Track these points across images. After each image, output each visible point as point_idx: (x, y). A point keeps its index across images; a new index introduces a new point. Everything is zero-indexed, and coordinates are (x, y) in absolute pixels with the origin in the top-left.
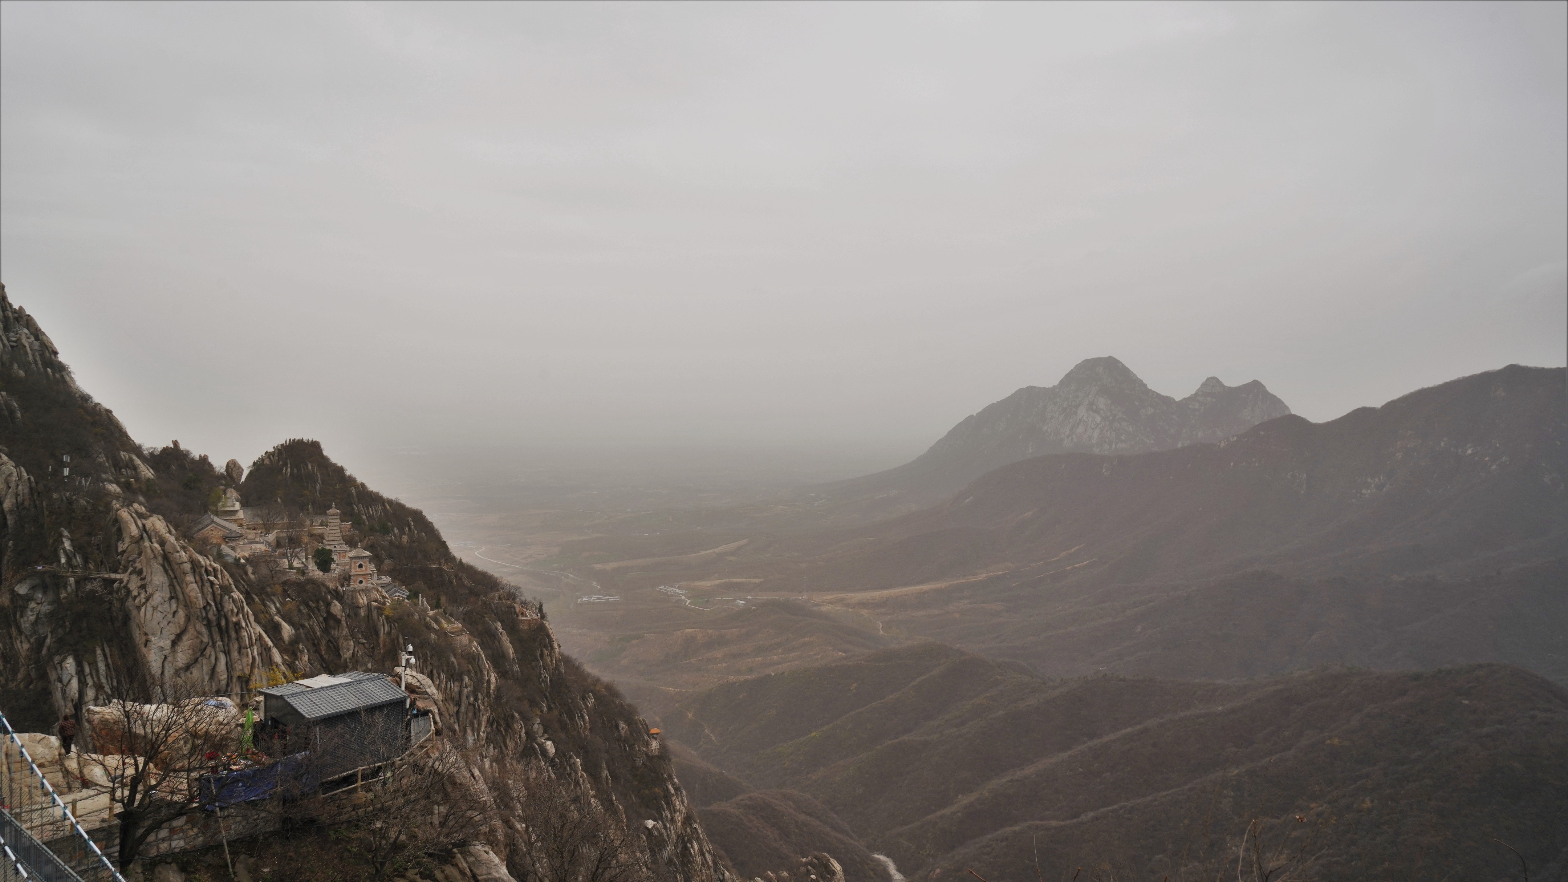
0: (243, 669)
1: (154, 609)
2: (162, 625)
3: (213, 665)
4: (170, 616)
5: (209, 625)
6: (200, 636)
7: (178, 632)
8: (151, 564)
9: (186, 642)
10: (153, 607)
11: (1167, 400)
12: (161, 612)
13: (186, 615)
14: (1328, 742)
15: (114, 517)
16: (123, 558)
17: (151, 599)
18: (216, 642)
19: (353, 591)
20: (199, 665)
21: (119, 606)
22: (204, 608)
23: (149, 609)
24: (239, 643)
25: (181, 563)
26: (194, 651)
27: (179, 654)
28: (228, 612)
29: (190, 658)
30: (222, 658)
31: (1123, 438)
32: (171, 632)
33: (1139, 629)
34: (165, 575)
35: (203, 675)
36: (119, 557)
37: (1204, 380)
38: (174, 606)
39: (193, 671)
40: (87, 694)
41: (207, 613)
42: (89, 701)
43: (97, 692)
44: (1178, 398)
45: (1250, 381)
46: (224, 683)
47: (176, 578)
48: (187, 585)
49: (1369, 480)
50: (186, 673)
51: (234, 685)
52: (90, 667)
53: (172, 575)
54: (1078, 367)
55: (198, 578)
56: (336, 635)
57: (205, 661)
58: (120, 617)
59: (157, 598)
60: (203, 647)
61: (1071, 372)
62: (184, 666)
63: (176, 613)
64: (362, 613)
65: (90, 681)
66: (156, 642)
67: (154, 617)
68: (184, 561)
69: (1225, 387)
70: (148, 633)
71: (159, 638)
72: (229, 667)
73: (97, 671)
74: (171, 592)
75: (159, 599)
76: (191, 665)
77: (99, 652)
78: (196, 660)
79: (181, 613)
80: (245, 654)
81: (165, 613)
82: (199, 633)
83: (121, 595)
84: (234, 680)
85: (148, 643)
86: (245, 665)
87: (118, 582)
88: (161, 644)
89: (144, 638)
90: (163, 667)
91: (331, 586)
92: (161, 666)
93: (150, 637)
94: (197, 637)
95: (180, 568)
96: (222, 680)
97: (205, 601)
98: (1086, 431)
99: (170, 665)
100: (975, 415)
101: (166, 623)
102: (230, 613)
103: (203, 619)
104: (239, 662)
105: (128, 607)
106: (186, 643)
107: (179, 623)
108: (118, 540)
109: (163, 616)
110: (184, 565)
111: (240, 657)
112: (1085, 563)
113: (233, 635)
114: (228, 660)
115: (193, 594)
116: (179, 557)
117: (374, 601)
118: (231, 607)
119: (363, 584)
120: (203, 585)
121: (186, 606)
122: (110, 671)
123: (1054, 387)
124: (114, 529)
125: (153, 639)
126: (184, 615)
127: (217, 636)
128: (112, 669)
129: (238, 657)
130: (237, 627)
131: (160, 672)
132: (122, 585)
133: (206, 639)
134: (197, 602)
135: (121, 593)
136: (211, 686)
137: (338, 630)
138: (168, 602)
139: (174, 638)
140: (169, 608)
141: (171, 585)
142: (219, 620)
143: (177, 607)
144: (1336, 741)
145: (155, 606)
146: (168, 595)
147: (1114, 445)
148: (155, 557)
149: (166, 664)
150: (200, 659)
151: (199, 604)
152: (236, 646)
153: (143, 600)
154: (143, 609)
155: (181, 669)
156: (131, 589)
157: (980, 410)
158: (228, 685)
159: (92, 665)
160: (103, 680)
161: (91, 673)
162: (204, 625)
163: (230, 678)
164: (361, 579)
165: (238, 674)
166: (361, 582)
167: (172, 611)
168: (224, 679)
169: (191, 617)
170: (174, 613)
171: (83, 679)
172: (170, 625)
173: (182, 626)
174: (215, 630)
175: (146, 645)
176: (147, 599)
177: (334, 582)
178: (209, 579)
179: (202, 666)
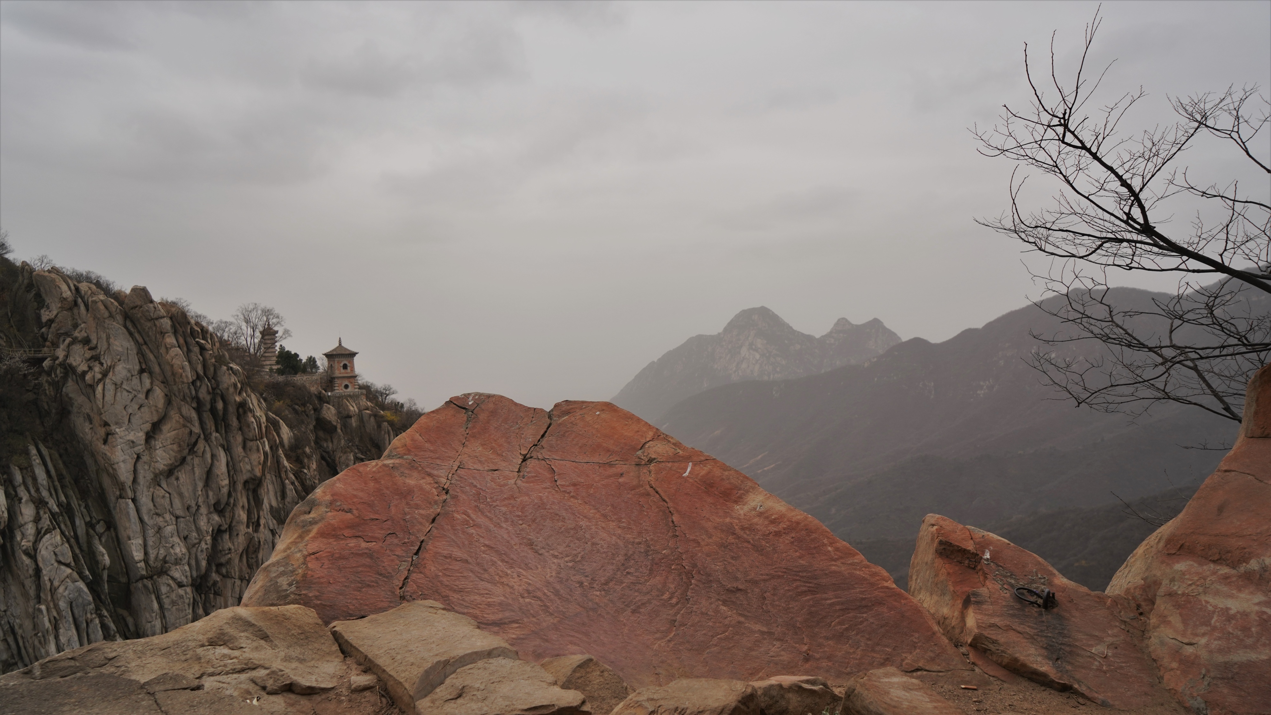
0: (253, 470)
1: (117, 386)
2: (130, 411)
3: (209, 466)
4: (142, 396)
5: (199, 410)
6: (189, 425)
7: (155, 419)
8: (106, 325)
9: (168, 433)
10: (116, 385)
11: (810, 338)
12: (128, 391)
13: (166, 395)
14: (1076, 564)
15: (26, 281)
16: (51, 330)
17: (111, 373)
18: (211, 434)
19: (339, 397)
20: (188, 468)
21: (52, 393)
22: (193, 383)
23: (110, 387)
24: (243, 434)
25: (157, 319)
26: (180, 446)
27: (157, 451)
28: (228, 389)
29: (175, 457)
30: (222, 457)
31: (778, 370)
32: (144, 419)
33: (833, 511)
34: (131, 339)
35: (195, 480)
36: (43, 330)
37: (836, 320)
38: (147, 382)
39: (180, 475)
40: (22, 514)
41: (197, 391)
42: (26, 523)
43: (37, 508)
44: (818, 336)
45: (871, 319)
46: (225, 490)
47: (146, 343)
48: (167, 349)
49: (982, 383)
50: (169, 480)
51: (239, 495)
52: (22, 473)
53: (140, 340)
54: (738, 317)
55: (181, 341)
56: (330, 448)
57: (197, 461)
58: (54, 411)
59: (121, 371)
60: (193, 440)
61: (732, 321)
62: (166, 468)
63: (151, 393)
64: (354, 422)
65: (23, 493)
66: (122, 434)
67: (117, 398)
68: (161, 314)
69: (853, 325)
70: (110, 422)
71: (127, 430)
72: (232, 468)
73: (35, 479)
74: (140, 362)
75: (124, 373)
76: (177, 467)
77: (34, 451)
78: (183, 460)
79: (159, 393)
80: (255, 448)
81: (134, 392)
82: (188, 420)
83: (56, 376)
84: (240, 486)
85: (110, 437)
86: (255, 463)
87: (49, 359)
88: (131, 437)
89: (102, 431)
90: (135, 471)
91: (313, 389)
92: (133, 469)
93: (113, 427)
94: (184, 426)
95: (155, 325)
96: (223, 487)
97: (194, 373)
98: (748, 366)
99: (146, 467)
100: (656, 361)
101: (137, 407)
102: (231, 390)
103: (193, 399)
104: (247, 459)
105: (67, 395)
106: (169, 435)
107: (156, 407)
108: (39, 308)
109: (131, 396)
110: (162, 320)
111: (247, 454)
112: (772, 466)
113: (234, 422)
114: (229, 459)
115: (177, 362)
116: (153, 309)
117: (366, 410)
118: (233, 380)
119: (349, 390)
120: (189, 351)
121: (164, 382)
122: (53, 482)
123: (719, 334)
124: (31, 295)
125: (117, 430)
126: (163, 394)
127: (210, 425)
128: (55, 478)
129: (243, 454)
130: (241, 410)
131: (131, 478)
132: (57, 362)
133: (197, 429)
134: (184, 374)
135: (55, 374)
136: (207, 496)
137: (332, 442)
138: (138, 377)
139: (149, 429)
140: (139, 384)
141: (141, 354)
142: (213, 402)
143: (152, 383)
144: (1083, 562)
145: (119, 383)
146: (137, 367)
147: (772, 376)
148: (111, 316)
149: (139, 466)
150: (189, 458)
151: (187, 376)
152: (240, 439)
153: (99, 376)
154: (100, 388)
155: (161, 473)
156: (74, 364)
157: (660, 357)
158: (229, 495)
159: (25, 471)
160: (45, 493)
161: (24, 483)
162: (194, 408)
163: (233, 483)
164: (346, 383)
165: (245, 476)
166: (346, 387)
167: (145, 390)
168: (226, 485)
169: (173, 397)
170: (148, 392)
171: (13, 493)
172: (142, 409)
173: (160, 410)
174: (207, 416)
175: (105, 442)
176: (105, 375)
177: (316, 386)
178: (198, 343)
179: (193, 469)
